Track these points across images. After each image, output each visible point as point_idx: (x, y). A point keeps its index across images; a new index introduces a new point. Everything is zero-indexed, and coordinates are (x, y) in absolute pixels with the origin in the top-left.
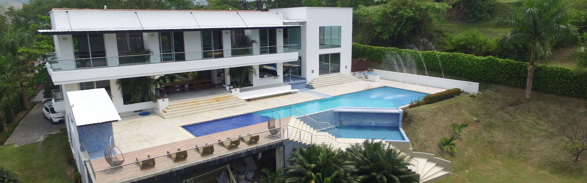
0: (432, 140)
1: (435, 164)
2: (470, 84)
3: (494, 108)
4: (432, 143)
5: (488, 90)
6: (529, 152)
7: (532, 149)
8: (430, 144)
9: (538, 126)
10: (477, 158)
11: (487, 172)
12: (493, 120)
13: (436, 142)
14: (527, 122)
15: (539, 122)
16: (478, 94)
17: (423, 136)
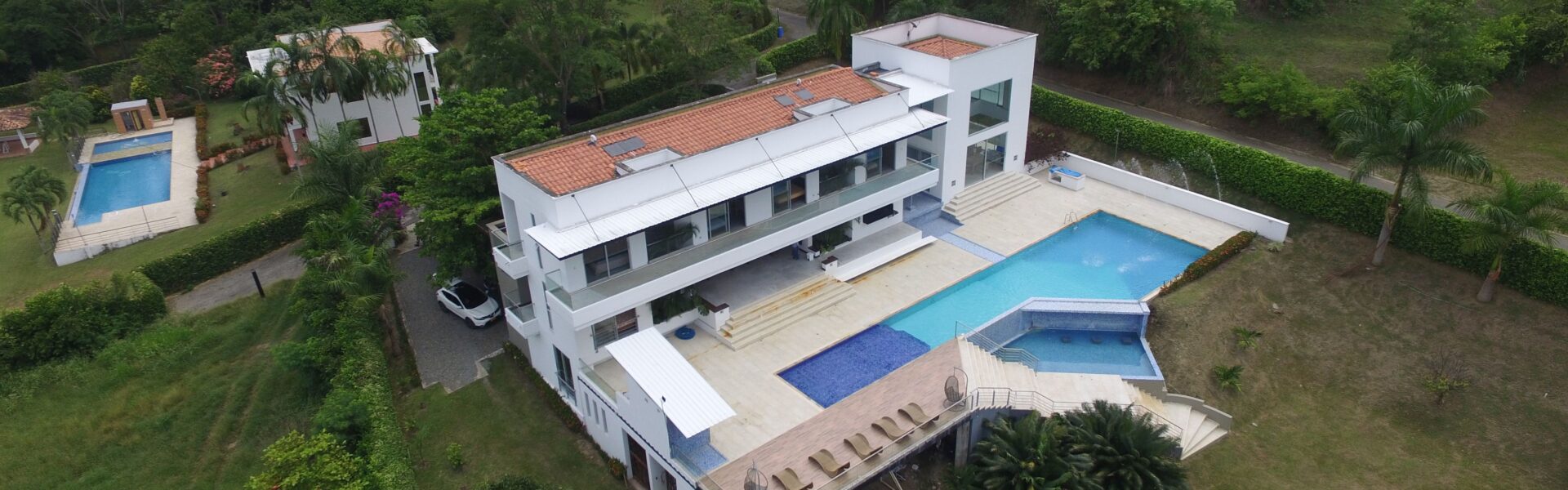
0: (1199, 368)
1: (1204, 417)
2: (1271, 221)
3: (1311, 280)
4: (1200, 374)
5: (1305, 236)
6: (1364, 379)
7: (1370, 373)
8: (1196, 376)
9: (1386, 326)
10: (1272, 393)
11: (1288, 425)
12: (1307, 308)
13: (1206, 370)
14: (1368, 316)
15: (1389, 317)
16: (1284, 242)
17: (1184, 360)
